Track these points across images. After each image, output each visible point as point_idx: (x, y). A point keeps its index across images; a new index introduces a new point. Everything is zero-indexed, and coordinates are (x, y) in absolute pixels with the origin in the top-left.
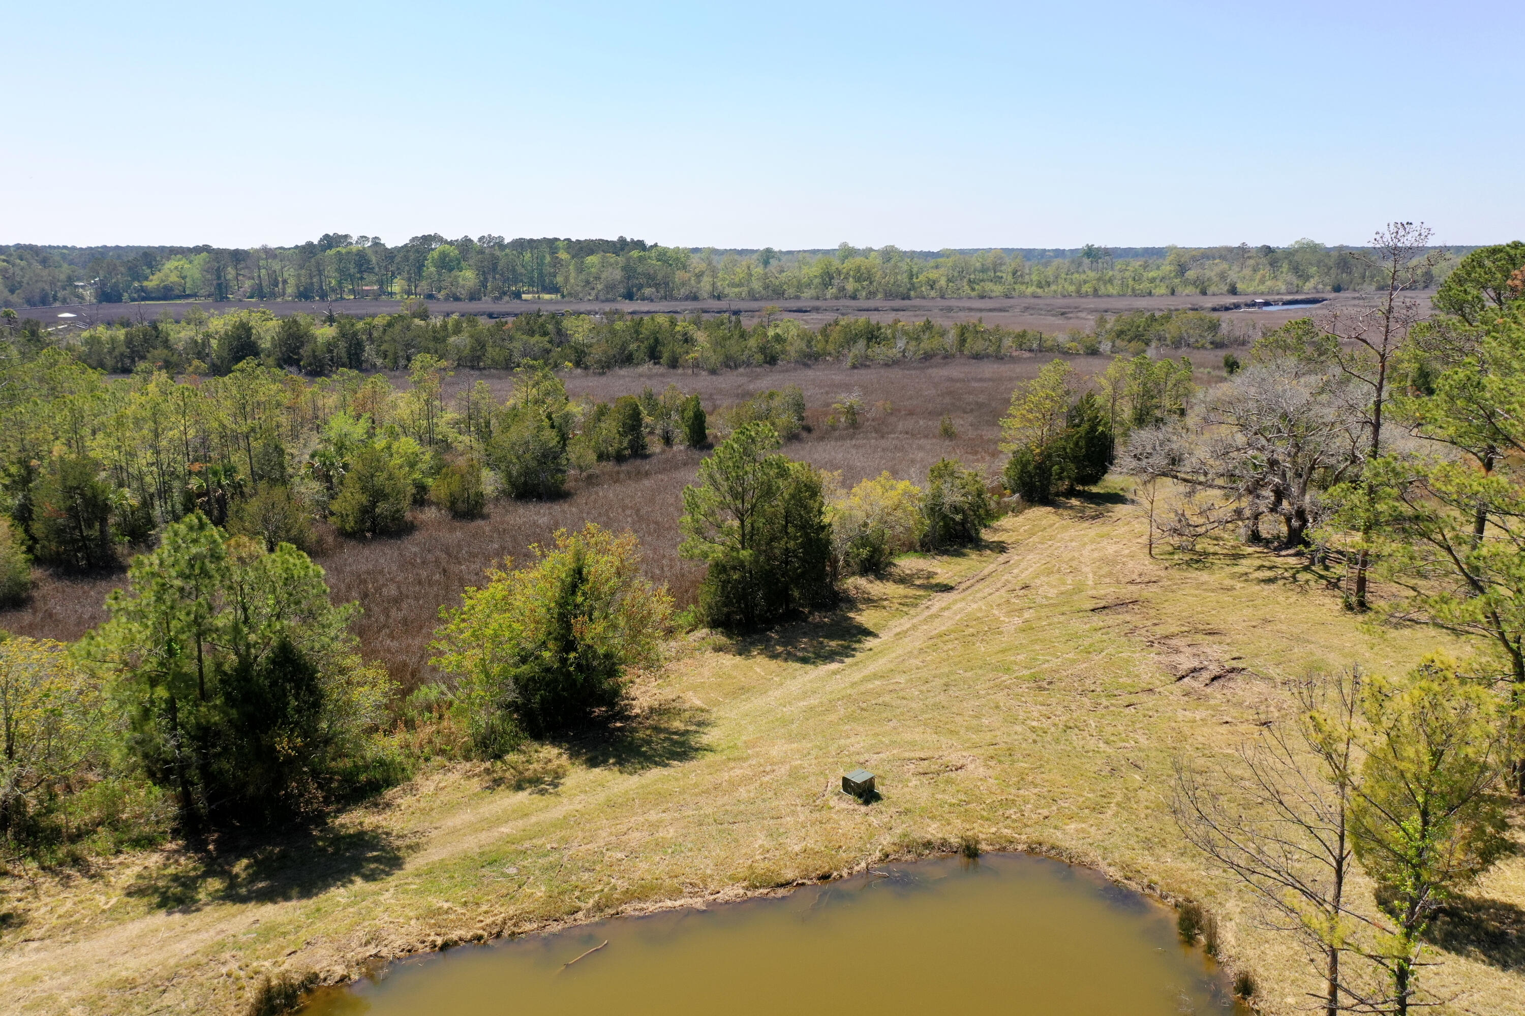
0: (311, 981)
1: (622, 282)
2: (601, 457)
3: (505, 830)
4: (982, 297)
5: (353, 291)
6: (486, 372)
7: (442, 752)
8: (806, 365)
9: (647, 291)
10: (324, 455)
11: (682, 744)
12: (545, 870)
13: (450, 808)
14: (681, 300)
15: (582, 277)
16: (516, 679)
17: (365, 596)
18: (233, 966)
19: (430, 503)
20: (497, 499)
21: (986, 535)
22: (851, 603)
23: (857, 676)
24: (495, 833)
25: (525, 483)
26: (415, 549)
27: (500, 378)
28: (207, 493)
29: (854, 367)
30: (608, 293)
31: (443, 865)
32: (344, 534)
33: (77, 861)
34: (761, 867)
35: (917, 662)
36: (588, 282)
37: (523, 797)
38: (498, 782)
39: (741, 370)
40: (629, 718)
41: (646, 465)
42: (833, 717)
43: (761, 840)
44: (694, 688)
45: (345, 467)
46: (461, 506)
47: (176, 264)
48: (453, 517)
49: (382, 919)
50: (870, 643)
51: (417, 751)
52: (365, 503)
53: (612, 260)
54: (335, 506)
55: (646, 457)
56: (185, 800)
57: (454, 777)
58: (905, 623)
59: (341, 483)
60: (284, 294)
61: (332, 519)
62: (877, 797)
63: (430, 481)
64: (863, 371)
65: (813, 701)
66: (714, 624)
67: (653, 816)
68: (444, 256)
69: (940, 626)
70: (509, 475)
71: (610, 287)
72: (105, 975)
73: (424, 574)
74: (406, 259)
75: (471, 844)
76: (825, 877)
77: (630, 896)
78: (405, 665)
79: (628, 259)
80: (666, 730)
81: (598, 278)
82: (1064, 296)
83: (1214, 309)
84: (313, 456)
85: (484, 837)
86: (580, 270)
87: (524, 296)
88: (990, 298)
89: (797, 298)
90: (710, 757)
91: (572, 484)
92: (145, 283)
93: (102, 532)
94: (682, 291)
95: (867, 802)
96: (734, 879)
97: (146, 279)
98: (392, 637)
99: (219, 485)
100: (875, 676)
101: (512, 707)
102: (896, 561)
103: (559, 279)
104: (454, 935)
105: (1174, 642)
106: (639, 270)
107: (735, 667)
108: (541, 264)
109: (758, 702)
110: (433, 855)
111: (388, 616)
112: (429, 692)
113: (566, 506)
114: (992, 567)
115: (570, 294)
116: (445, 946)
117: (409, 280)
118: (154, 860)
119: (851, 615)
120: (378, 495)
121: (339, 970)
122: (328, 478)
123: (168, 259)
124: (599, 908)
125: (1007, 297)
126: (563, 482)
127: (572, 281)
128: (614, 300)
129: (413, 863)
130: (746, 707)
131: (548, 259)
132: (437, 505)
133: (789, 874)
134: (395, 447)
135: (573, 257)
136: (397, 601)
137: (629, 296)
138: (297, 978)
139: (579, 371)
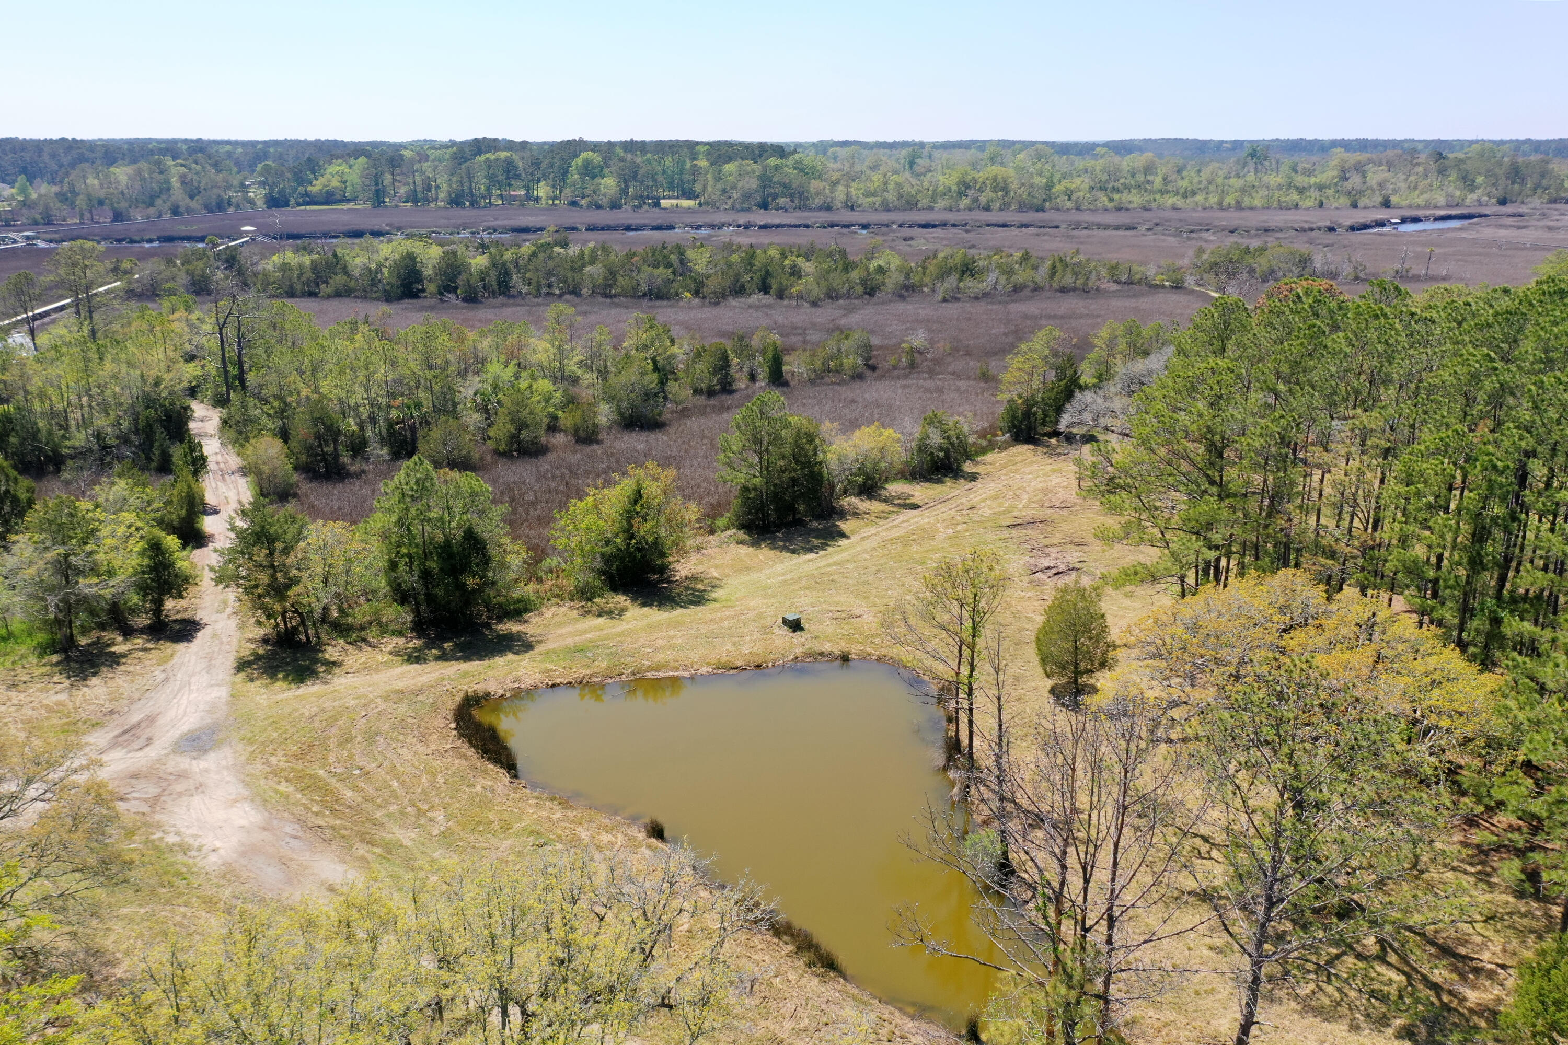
0: (487, 695)
1: (756, 191)
2: (697, 391)
3: (589, 636)
4: (1119, 209)
5: (501, 197)
6: (616, 300)
7: (557, 596)
8: (902, 297)
9: (782, 201)
10: (483, 394)
11: (698, 597)
12: (608, 655)
13: (560, 625)
14: (814, 210)
15: (720, 186)
16: (603, 555)
17: (513, 500)
18: (450, 687)
19: (560, 431)
20: (610, 428)
21: (968, 467)
22: (842, 514)
23: (823, 563)
24: (584, 637)
25: (631, 416)
26: (548, 467)
27: (627, 307)
28: (402, 422)
29: (945, 300)
30: (743, 203)
31: (554, 651)
32: (498, 454)
33: (364, 640)
34: (724, 659)
35: (867, 556)
36: (724, 191)
37: (601, 620)
38: (588, 612)
39: (841, 301)
40: (671, 582)
41: (728, 400)
42: (797, 587)
43: (729, 647)
44: (716, 567)
45: (498, 402)
46: (582, 434)
47: (337, 168)
48: (577, 441)
49: (522, 672)
50: (843, 542)
51: (543, 594)
52: (512, 430)
53: (749, 168)
54: (491, 433)
55: (731, 392)
56: (417, 612)
57: (563, 609)
58: (873, 530)
59: (496, 414)
60: (436, 199)
61: (489, 442)
62: (802, 629)
63: (560, 413)
64: (950, 305)
65: (788, 577)
66: (742, 527)
67: (672, 633)
68: (587, 164)
69: (895, 533)
70: (619, 409)
71: (746, 196)
72: (388, 688)
73: (553, 485)
74: (552, 165)
75: (570, 642)
76: (758, 666)
77: (650, 669)
78: (538, 545)
79: (765, 168)
80: (693, 589)
81: (734, 187)
82: (1205, 209)
83: (1352, 228)
84: (475, 394)
85: (577, 639)
86: (718, 179)
87: (664, 203)
88: (1127, 210)
89: (931, 208)
90: (714, 605)
91: (669, 416)
92: (310, 188)
93: (335, 449)
94: (817, 200)
95: (794, 631)
96: (708, 664)
97: (311, 183)
98: (530, 527)
99: (412, 417)
100: (835, 564)
101: (601, 572)
102: (887, 486)
103: (698, 188)
104: (558, 681)
105: (1047, 550)
106: (775, 179)
107: (747, 554)
108: (682, 170)
109: (754, 576)
110: (549, 646)
111: (528, 514)
112: (551, 561)
113: (659, 435)
114: (957, 492)
115: (707, 203)
116: (553, 686)
117: (554, 186)
118: (401, 641)
119: (838, 523)
120: (522, 426)
121: (501, 692)
122: (487, 411)
123: (330, 163)
124: (633, 673)
125: (1146, 209)
126: (660, 414)
127: (710, 189)
128: (748, 210)
129: (539, 649)
130: (747, 578)
131: (688, 165)
132: (565, 431)
133: (739, 664)
134: (535, 386)
135: (712, 164)
136: (533, 504)
137: (764, 206)
138: (481, 694)
139: (697, 300)
